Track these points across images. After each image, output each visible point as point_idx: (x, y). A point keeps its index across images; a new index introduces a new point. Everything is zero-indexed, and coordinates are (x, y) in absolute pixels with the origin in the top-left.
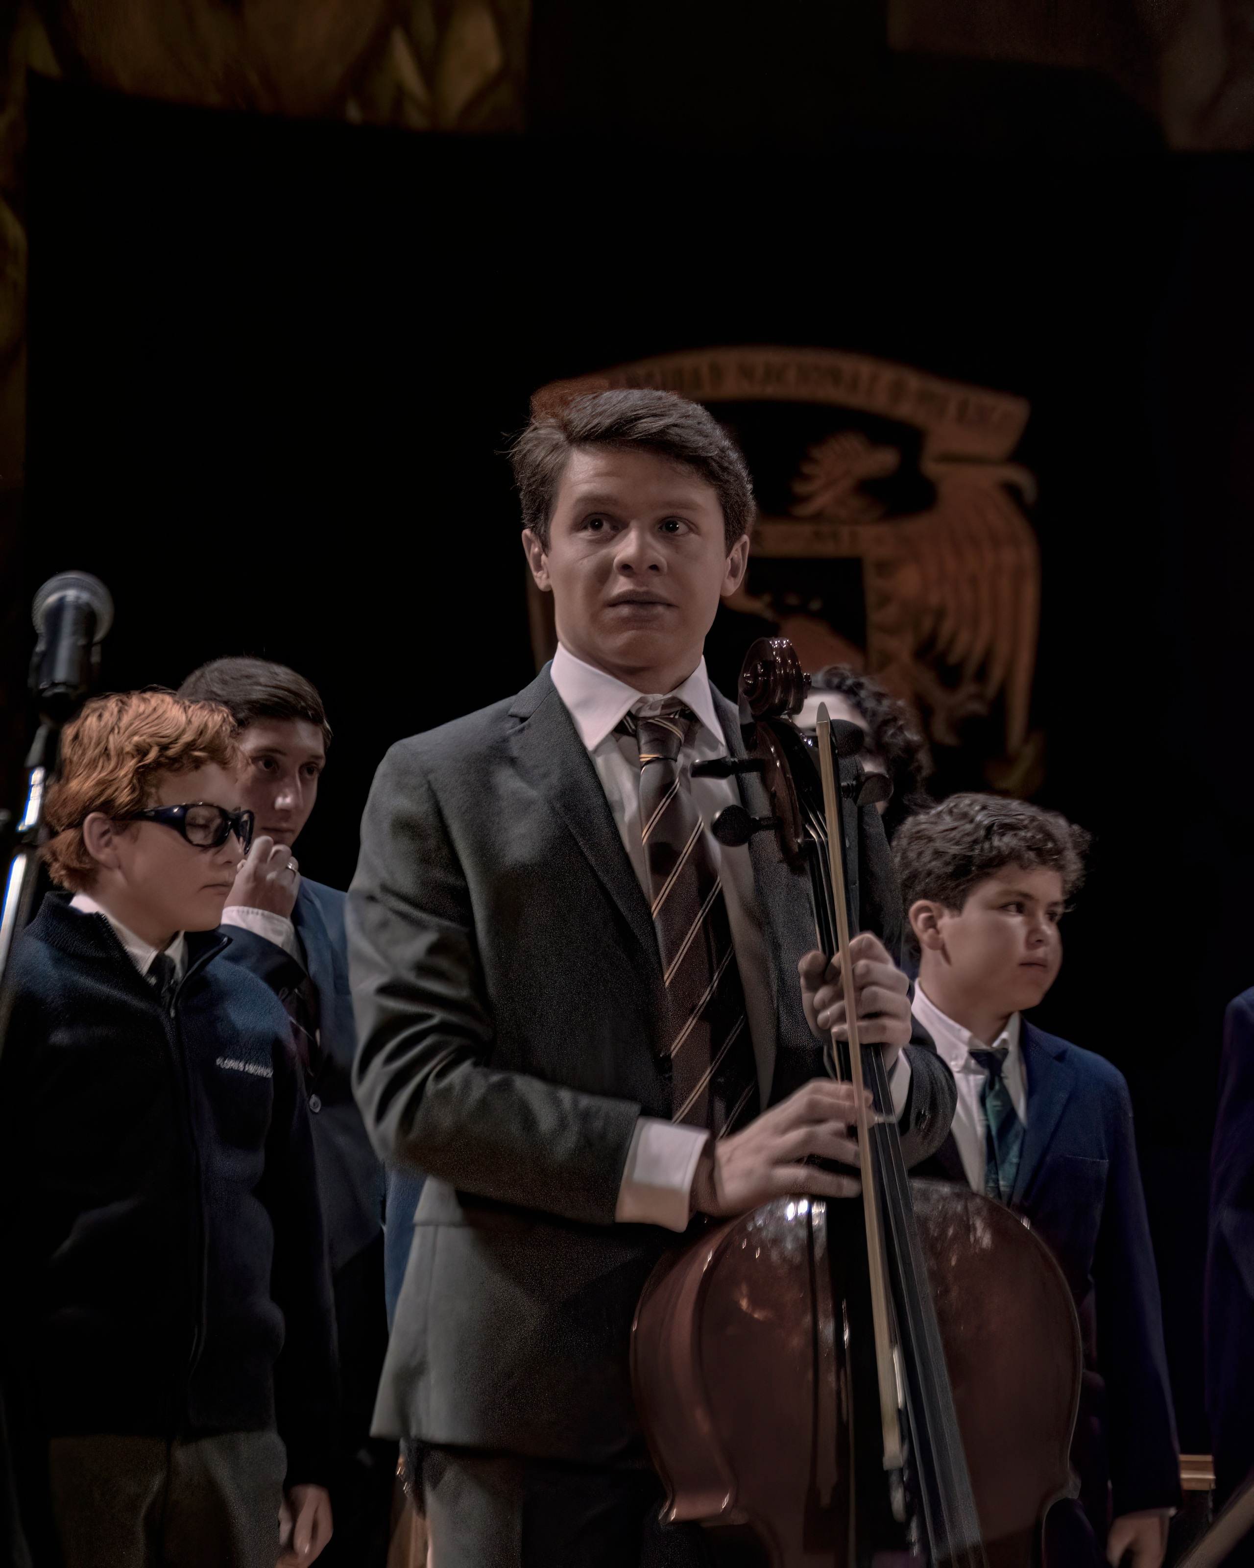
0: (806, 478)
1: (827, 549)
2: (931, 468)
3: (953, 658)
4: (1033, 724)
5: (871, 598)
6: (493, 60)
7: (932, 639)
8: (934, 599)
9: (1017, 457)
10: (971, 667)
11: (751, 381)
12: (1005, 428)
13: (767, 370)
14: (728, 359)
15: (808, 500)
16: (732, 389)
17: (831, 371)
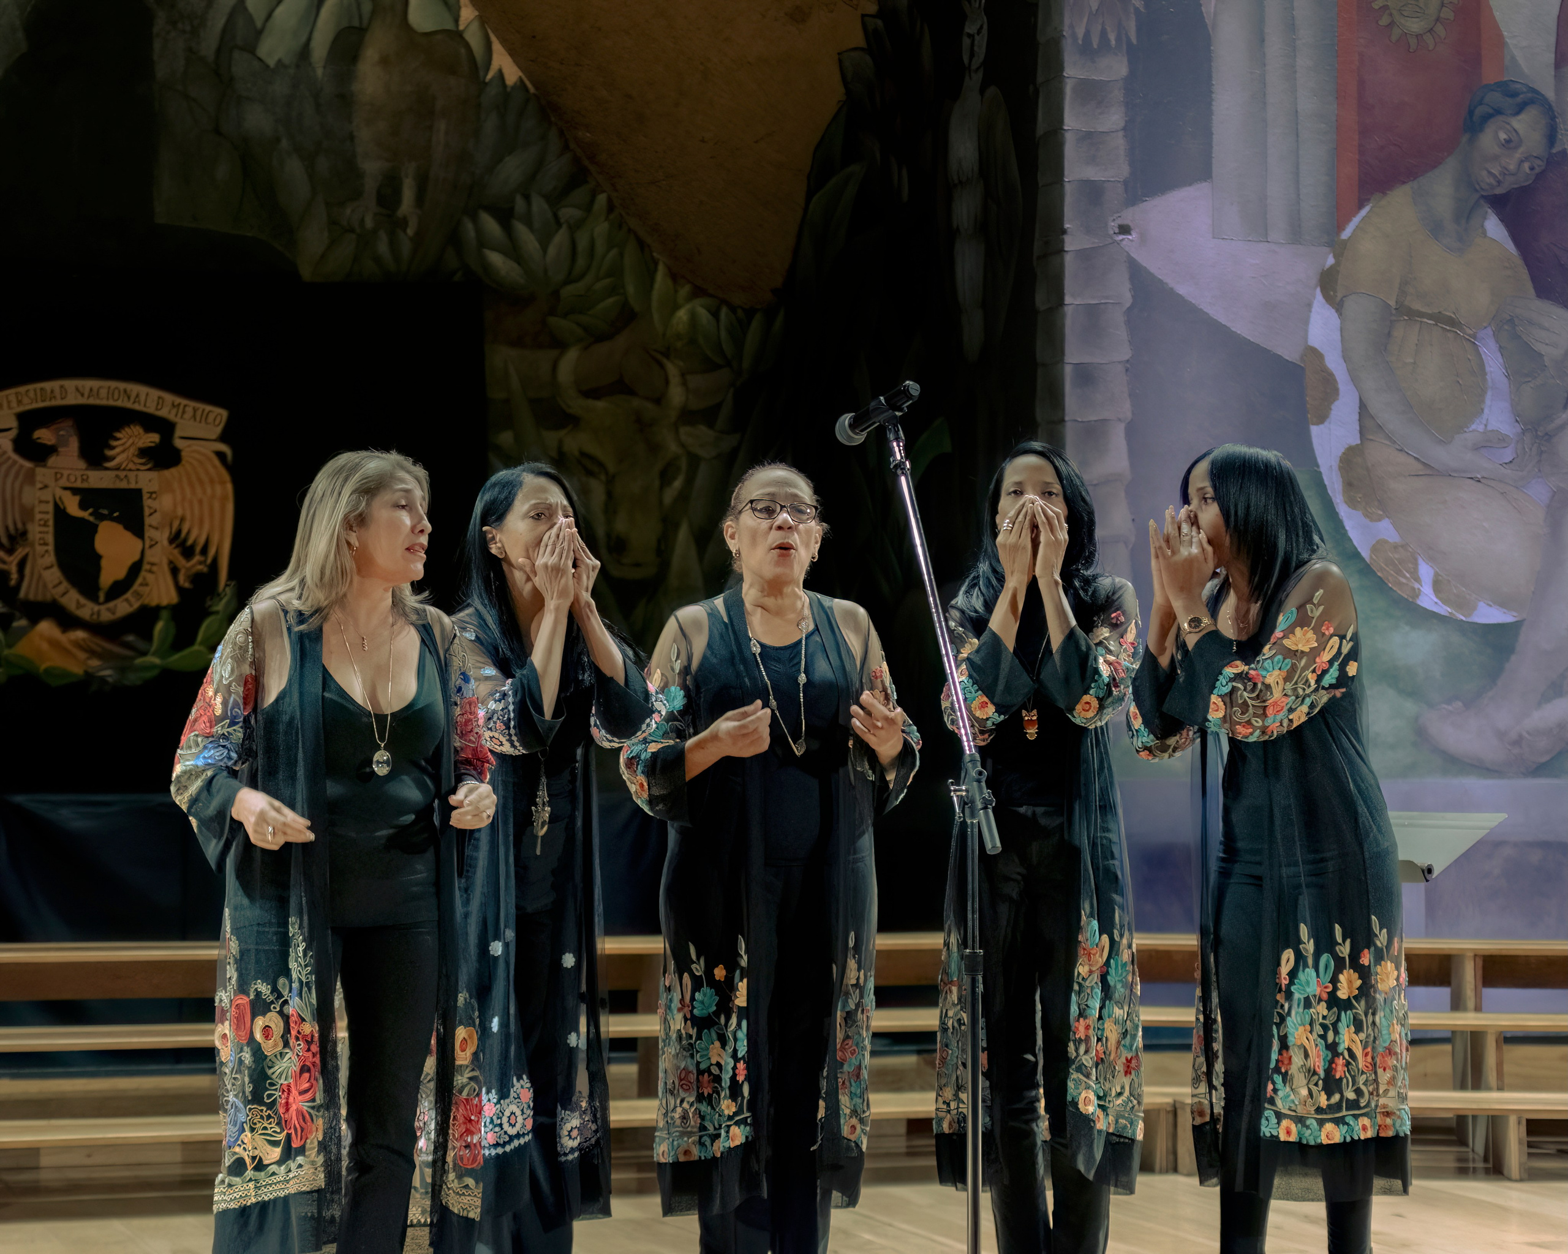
0: (112, 448)
1: (123, 485)
2: (178, 443)
3: (190, 542)
4: (231, 576)
5: (147, 512)
7: (179, 532)
8: (180, 512)
9: (223, 438)
10: (198, 549)
11: (82, 395)
12: (217, 422)
13: (91, 390)
14: (70, 384)
15: (113, 458)
16: (72, 400)
17: (125, 391)
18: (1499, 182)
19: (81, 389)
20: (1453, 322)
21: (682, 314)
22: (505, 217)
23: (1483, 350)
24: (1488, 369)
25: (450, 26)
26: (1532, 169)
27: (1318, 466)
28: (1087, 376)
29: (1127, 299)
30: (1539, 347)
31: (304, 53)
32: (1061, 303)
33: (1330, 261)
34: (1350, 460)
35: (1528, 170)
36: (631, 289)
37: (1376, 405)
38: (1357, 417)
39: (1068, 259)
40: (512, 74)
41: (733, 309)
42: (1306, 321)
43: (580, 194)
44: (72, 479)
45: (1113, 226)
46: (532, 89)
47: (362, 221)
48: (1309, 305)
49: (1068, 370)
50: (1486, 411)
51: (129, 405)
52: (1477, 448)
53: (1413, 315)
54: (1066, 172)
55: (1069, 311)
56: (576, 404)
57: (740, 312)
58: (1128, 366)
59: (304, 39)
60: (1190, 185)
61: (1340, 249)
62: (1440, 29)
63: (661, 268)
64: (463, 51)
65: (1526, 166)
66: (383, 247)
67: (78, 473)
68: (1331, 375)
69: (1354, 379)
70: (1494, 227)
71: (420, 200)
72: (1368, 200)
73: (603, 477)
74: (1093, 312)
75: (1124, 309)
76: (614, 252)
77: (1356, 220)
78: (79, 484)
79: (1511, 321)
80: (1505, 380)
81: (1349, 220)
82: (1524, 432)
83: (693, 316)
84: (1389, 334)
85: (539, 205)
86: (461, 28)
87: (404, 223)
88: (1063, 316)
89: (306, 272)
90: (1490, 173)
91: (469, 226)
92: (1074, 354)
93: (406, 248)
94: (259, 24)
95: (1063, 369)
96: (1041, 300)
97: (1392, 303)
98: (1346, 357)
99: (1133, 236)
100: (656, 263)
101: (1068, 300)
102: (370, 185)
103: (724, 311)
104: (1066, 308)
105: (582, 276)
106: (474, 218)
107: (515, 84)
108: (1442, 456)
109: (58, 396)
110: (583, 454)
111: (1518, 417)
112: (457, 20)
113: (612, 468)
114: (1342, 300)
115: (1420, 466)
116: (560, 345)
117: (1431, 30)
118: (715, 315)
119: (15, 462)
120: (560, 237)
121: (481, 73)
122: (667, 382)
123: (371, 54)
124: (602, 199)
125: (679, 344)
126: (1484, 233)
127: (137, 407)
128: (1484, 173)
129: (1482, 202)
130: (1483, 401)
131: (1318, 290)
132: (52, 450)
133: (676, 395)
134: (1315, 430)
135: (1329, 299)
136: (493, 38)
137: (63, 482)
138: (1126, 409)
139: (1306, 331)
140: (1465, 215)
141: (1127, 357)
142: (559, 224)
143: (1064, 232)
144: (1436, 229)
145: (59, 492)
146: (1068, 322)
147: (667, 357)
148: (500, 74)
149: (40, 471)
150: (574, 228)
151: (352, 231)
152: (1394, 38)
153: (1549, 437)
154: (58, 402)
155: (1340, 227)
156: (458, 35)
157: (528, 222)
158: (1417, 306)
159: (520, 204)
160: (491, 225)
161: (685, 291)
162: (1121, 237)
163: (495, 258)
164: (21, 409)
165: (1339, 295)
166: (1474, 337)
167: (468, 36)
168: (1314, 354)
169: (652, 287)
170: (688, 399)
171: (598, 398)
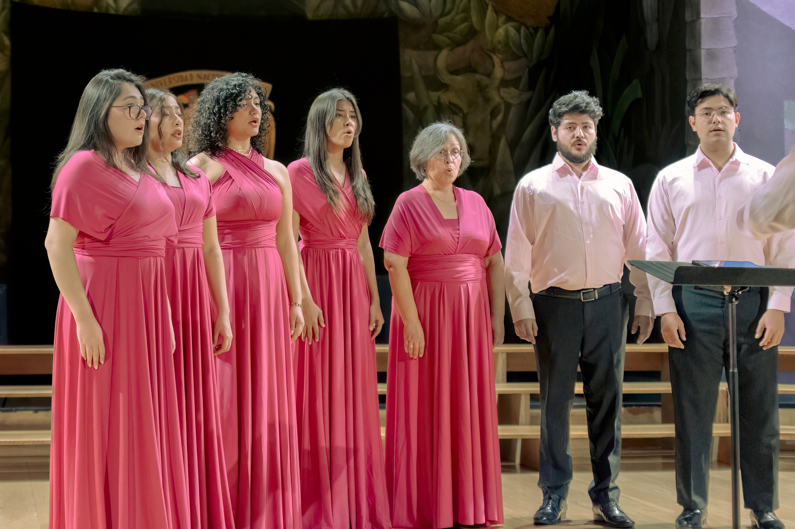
11: (201, 78)
12: (268, 90)
13: (205, 76)
16: (196, 81)
19: (200, 75)
21: (501, 31)
28: (713, 55)
29: (735, 14)
32: (698, 17)
36: (474, 19)
41: (527, 28)
49: (703, 53)
55: (703, 21)
56: (446, 78)
57: (531, 29)
58: (736, 49)
63: (490, 8)
73: (462, 115)
74: (716, 22)
75: (733, 20)
83: (507, 32)
88: (700, 24)
89: (310, 15)
92: (706, 43)
95: (700, 52)
96: (688, 17)
100: (487, 5)
101: (702, 15)
103: (523, 29)
104: (701, 20)
105: (449, 13)
109: (189, 79)
110: (450, 103)
113: (465, 111)
116: (438, 48)
118: (518, 30)
122: (493, 66)
125: (500, 46)
132: (186, 106)
133: (498, 73)
138: (735, 72)
141: (735, 45)
146: (703, 27)
147: (494, 53)
154: (189, 82)
161: (502, 19)
163: (405, 5)
164: (172, 86)
169: (485, 17)
170: (504, 74)
171: (457, 75)
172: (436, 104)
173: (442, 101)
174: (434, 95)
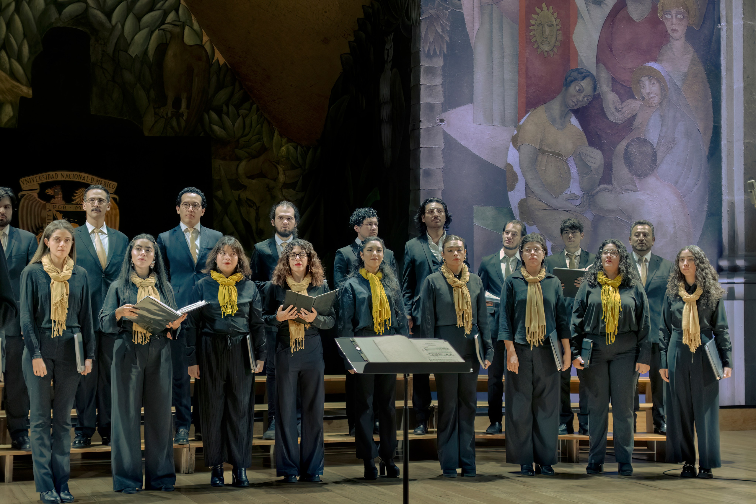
0: (74, 196)
6: (12, 114)
9: (115, 193)
11: (64, 177)
12: (113, 187)
13: (67, 175)
14: (59, 173)
15: (75, 200)
16: (60, 178)
17: (79, 175)
18: (576, 105)
19: (63, 175)
20: (559, 155)
21: (284, 148)
22: (219, 113)
23: (570, 165)
24: (571, 172)
25: (199, 43)
26: (588, 100)
27: (511, 206)
28: (428, 173)
29: (443, 146)
30: (589, 164)
31: (146, 52)
32: (419, 147)
33: (516, 132)
34: (522, 204)
35: (586, 101)
36: (265, 139)
37: (531, 184)
38: (525, 189)
39: (422, 131)
40: (222, 61)
41: (302, 147)
42: (507, 155)
43: (247, 105)
44: (60, 207)
45: (438, 119)
46: (229, 66)
47: (167, 115)
48: (508, 148)
49: (421, 171)
50: (571, 187)
51: (81, 181)
52: (567, 200)
53: (545, 152)
54: (421, 100)
55: (422, 150)
56: (245, 181)
57: (305, 148)
58: (443, 170)
59: (146, 47)
60: (465, 105)
61: (519, 128)
62: (555, 50)
63: (276, 132)
64: (204, 52)
65: (586, 99)
66: (174, 123)
67: (62, 205)
68: (516, 173)
69: (524, 175)
70: (574, 121)
71: (188, 107)
72: (529, 111)
73: (255, 208)
74: (430, 150)
75: (442, 149)
76: (259, 126)
77: (525, 118)
78: (62, 210)
79: (580, 154)
80: (577, 176)
81: (522, 118)
82: (584, 194)
83: (288, 149)
84: (536, 159)
85: (232, 108)
86: (203, 44)
87: (182, 115)
88: (420, 152)
89: (146, 133)
90: (573, 101)
91: (206, 116)
92: (424, 165)
93: (183, 124)
94: (129, 42)
95: (420, 170)
96: (412, 146)
97: (538, 148)
98: (521, 167)
99: (445, 123)
100: (275, 131)
101: (421, 146)
102: (170, 102)
103: (299, 147)
105: (247, 135)
106: (208, 114)
107: (223, 64)
108: (555, 203)
109: (55, 177)
110: (247, 199)
111: (582, 189)
112: (202, 41)
113: (258, 205)
114: (519, 147)
115: (547, 206)
116: (239, 159)
117: (552, 50)
118: (296, 149)
119: (39, 201)
120: (239, 121)
121: (211, 60)
122: (278, 173)
123: (170, 53)
124: (255, 106)
125: (283, 160)
126: (570, 123)
127: (83, 181)
128: (571, 101)
129: (570, 111)
130: (569, 183)
131: (511, 142)
132: (53, 197)
133: (282, 178)
134: (509, 193)
135: (515, 146)
136: (215, 48)
137: (57, 209)
138: (442, 185)
139: (507, 158)
140: (564, 116)
141: (442, 167)
142: (239, 116)
143: (420, 121)
144: (553, 121)
145: (55, 212)
146: (421, 154)
147: (278, 164)
148: (218, 60)
149: (48, 205)
150: (244, 117)
151: (163, 117)
152: (539, 53)
153: (593, 196)
154: (55, 179)
155: (519, 120)
156: (202, 46)
157: (228, 114)
158: (546, 149)
159: (225, 108)
160: (214, 115)
161: (284, 140)
162: (440, 123)
163: (216, 128)
164: (41, 182)
165: (519, 145)
166: (566, 160)
167: (206, 47)
168: (510, 166)
169: (273, 139)
170: (286, 179)
171: (253, 179)
172: (237, 199)
173: (241, 197)
174: (236, 193)
